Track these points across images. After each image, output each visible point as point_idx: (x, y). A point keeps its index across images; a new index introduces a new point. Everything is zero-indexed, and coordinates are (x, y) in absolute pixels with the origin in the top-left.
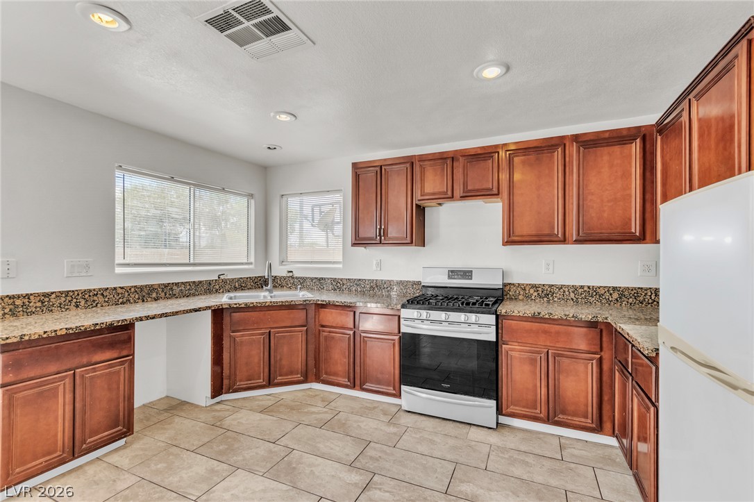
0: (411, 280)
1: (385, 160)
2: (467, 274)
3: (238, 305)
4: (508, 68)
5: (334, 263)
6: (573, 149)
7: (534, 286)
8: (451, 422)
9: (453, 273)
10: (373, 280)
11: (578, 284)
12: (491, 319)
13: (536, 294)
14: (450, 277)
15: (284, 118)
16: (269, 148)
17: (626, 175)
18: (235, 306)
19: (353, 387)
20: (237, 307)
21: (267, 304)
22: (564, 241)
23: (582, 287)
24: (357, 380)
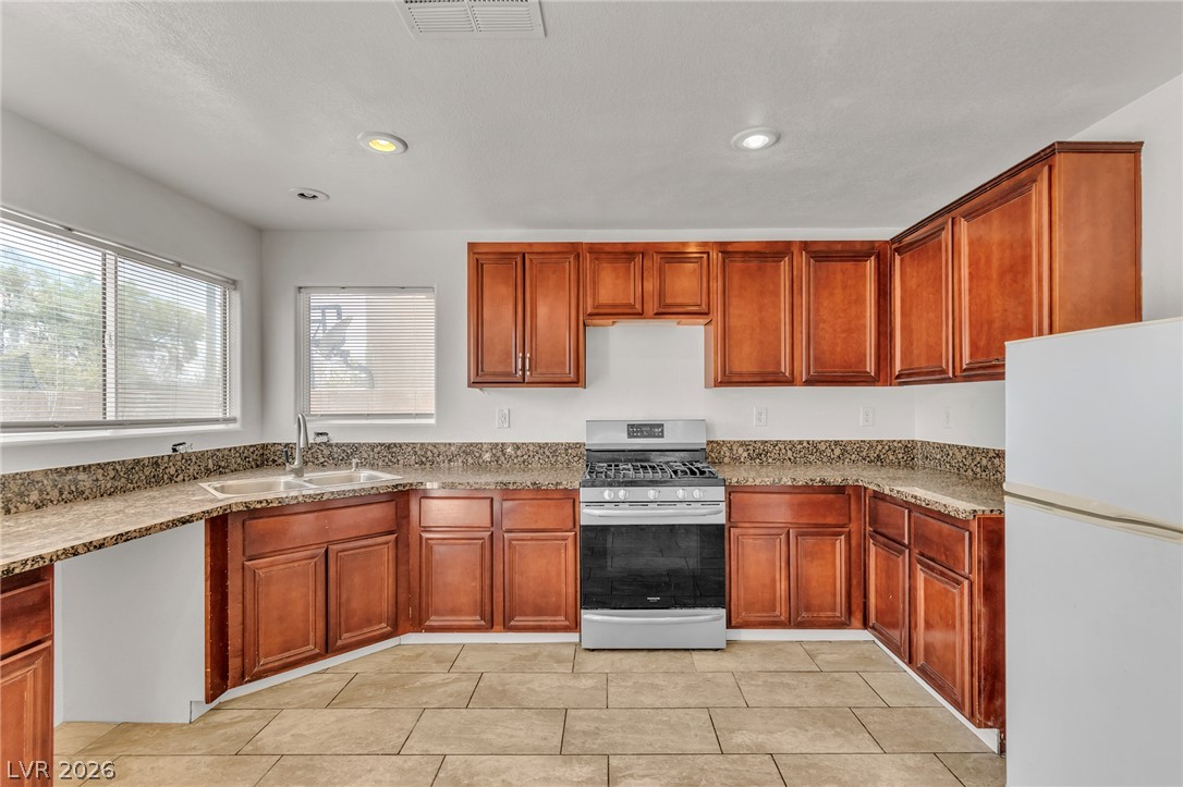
0: (564, 441)
1: (530, 244)
2: (654, 429)
3: (264, 504)
4: (778, 138)
5: (418, 416)
6: (802, 260)
7: (743, 444)
8: (661, 653)
9: (635, 429)
10: (497, 444)
11: (796, 438)
12: (719, 493)
13: (745, 454)
14: (630, 436)
15: (384, 146)
16: (302, 195)
17: (860, 300)
18: (259, 506)
19: (489, 627)
20: (262, 508)
21: (325, 498)
22: (790, 382)
23: (801, 443)
24: (497, 612)
